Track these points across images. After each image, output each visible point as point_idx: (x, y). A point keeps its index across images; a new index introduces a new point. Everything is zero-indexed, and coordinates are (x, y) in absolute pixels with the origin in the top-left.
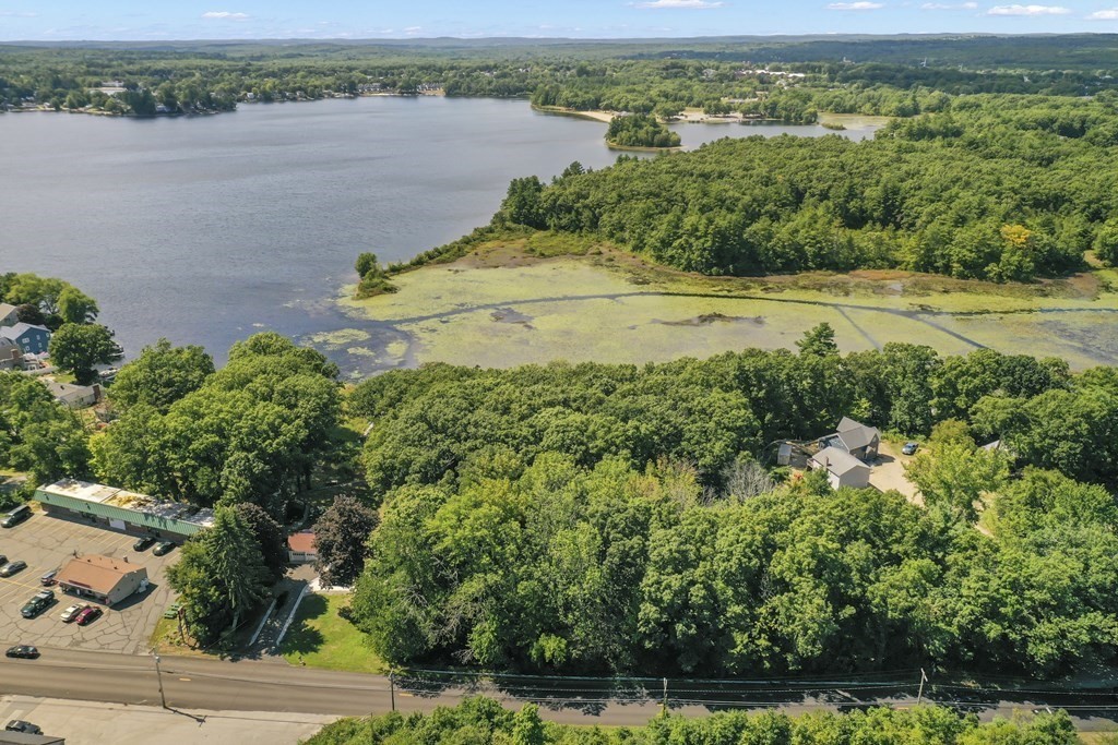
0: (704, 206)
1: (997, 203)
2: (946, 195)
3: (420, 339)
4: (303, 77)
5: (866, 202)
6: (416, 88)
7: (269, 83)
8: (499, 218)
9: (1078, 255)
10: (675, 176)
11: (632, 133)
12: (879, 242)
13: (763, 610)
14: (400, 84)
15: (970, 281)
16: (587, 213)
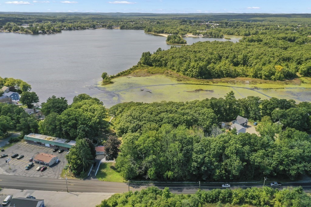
0: (195, 60)
1: (273, 60)
2: (260, 57)
3: (121, 96)
4: (80, 23)
5: (238, 59)
6: (112, 27)
7: (70, 25)
8: (140, 63)
9: (295, 74)
10: (187, 52)
11: (173, 40)
12: (243, 70)
13: (223, 163)
14: (108, 26)
15: (267, 80)
16: (164, 62)
